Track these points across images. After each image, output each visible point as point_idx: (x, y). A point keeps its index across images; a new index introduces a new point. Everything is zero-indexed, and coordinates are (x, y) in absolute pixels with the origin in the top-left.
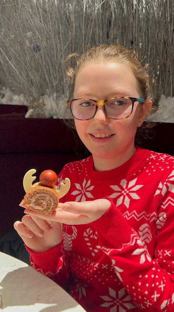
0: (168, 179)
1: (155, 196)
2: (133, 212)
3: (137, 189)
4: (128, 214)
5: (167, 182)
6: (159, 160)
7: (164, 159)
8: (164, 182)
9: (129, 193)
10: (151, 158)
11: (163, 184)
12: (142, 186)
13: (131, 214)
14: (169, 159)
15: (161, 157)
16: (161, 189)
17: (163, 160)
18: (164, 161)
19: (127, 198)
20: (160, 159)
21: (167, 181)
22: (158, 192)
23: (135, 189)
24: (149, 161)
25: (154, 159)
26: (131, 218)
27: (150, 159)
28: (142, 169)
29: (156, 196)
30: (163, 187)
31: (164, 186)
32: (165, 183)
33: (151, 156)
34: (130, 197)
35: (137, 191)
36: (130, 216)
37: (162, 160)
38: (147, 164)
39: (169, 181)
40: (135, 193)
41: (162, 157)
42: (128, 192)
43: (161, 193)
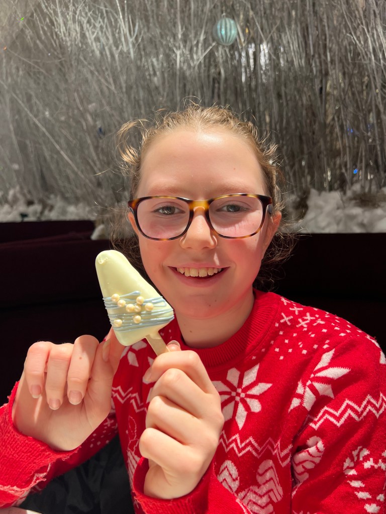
0: (314, 375)
1: (289, 410)
2: (248, 441)
3: (261, 393)
4: (239, 441)
5: (313, 380)
6: (297, 326)
7: (306, 324)
8: (307, 381)
9: (245, 399)
10: (282, 321)
11: (304, 385)
12: (269, 385)
13: (243, 444)
14: (315, 324)
15: (300, 320)
16: (301, 397)
17: (305, 326)
18: (306, 329)
19: (241, 407)
20: (300, 325)
21: (313, 377)
22: (295, 402)
23: (256, 390)
24: (280, 329)
25: (289, 323)
26: (245, 454)
27: (280, 324)
28: (269, 347)
29: (291, 410)
30: (304, 392)
31: (307, 389)
32: (309, 382)
33: (283, 318)
34: (247, 408)
35: (261, 395)
36: (244, 448)
37: (302, 327)
38: (275, 335)
39: (317, 377)
40: (257, 400)
41: (304, 320)
42: (243, 395)
43: (301, 403)
